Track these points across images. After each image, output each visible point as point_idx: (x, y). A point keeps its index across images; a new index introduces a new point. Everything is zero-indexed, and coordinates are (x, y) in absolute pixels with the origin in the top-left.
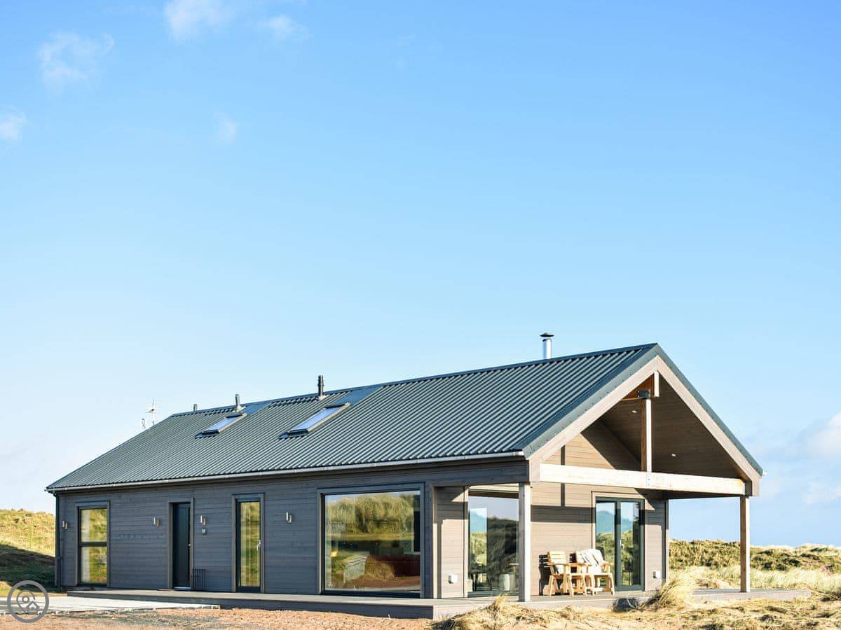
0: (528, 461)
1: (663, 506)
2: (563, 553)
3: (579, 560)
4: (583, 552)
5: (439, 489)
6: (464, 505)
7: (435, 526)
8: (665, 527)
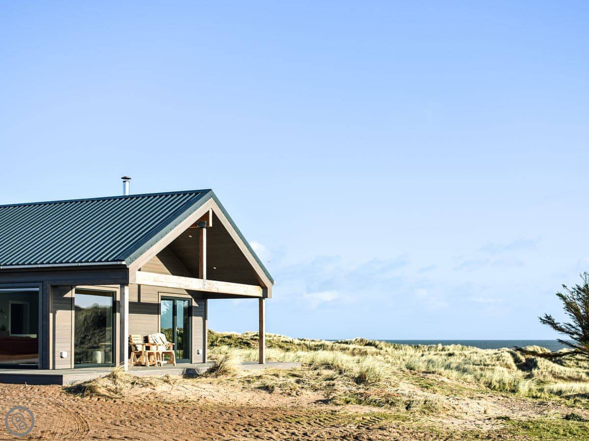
0: (128, 268)
1: (203, 303)
2: (140, 336)
3: (151, 341)
4: (153, 335)
5: (54, 287)
6: (72, 299)
7: (51, 315)
8: (205, 319)
